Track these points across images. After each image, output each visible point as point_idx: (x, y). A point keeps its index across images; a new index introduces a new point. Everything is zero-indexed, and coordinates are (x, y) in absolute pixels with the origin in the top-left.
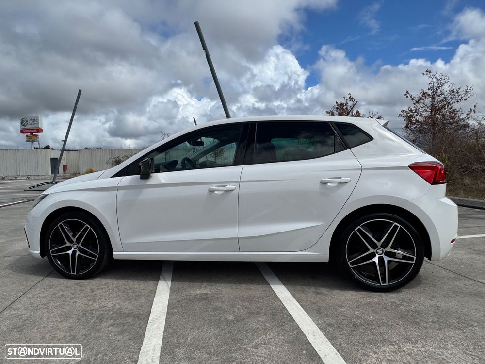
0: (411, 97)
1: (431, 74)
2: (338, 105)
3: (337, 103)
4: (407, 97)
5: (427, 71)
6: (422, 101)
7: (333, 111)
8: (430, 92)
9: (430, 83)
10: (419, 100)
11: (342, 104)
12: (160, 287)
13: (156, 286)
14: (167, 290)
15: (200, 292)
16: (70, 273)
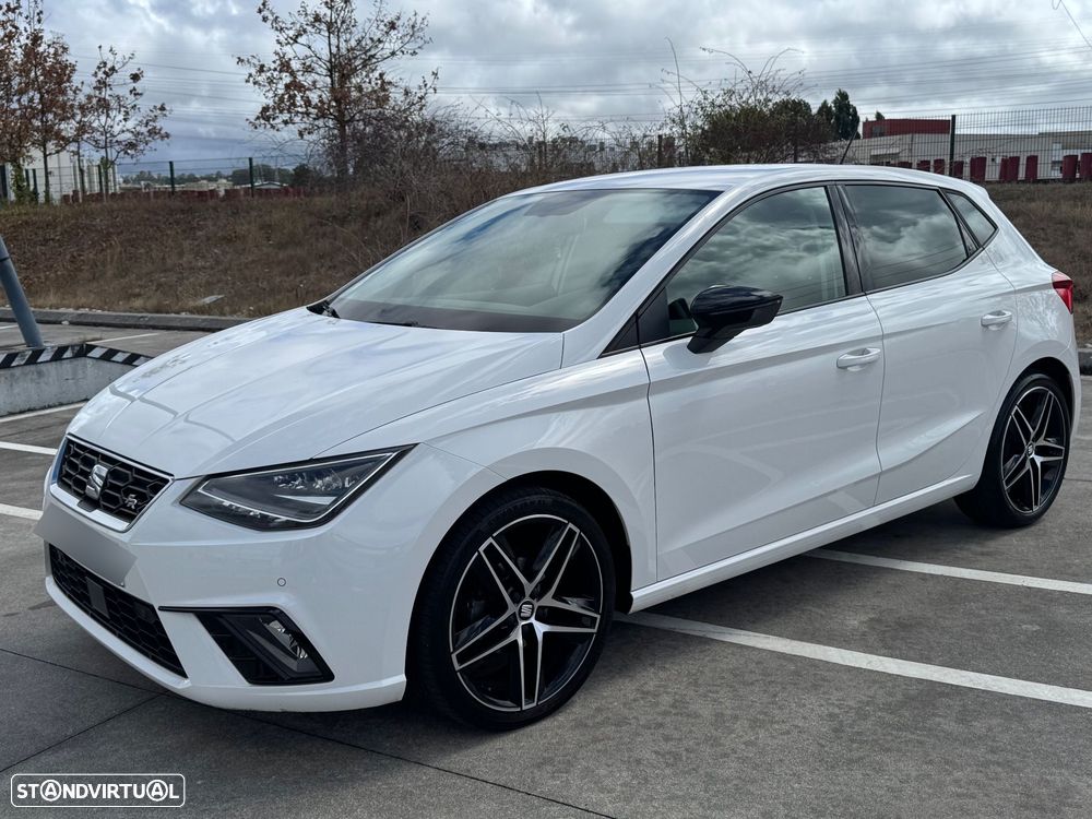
12: (769, 647)
13: (754, 648)
14: (795, 643)
15: (854, 622)
16: (519, 709)
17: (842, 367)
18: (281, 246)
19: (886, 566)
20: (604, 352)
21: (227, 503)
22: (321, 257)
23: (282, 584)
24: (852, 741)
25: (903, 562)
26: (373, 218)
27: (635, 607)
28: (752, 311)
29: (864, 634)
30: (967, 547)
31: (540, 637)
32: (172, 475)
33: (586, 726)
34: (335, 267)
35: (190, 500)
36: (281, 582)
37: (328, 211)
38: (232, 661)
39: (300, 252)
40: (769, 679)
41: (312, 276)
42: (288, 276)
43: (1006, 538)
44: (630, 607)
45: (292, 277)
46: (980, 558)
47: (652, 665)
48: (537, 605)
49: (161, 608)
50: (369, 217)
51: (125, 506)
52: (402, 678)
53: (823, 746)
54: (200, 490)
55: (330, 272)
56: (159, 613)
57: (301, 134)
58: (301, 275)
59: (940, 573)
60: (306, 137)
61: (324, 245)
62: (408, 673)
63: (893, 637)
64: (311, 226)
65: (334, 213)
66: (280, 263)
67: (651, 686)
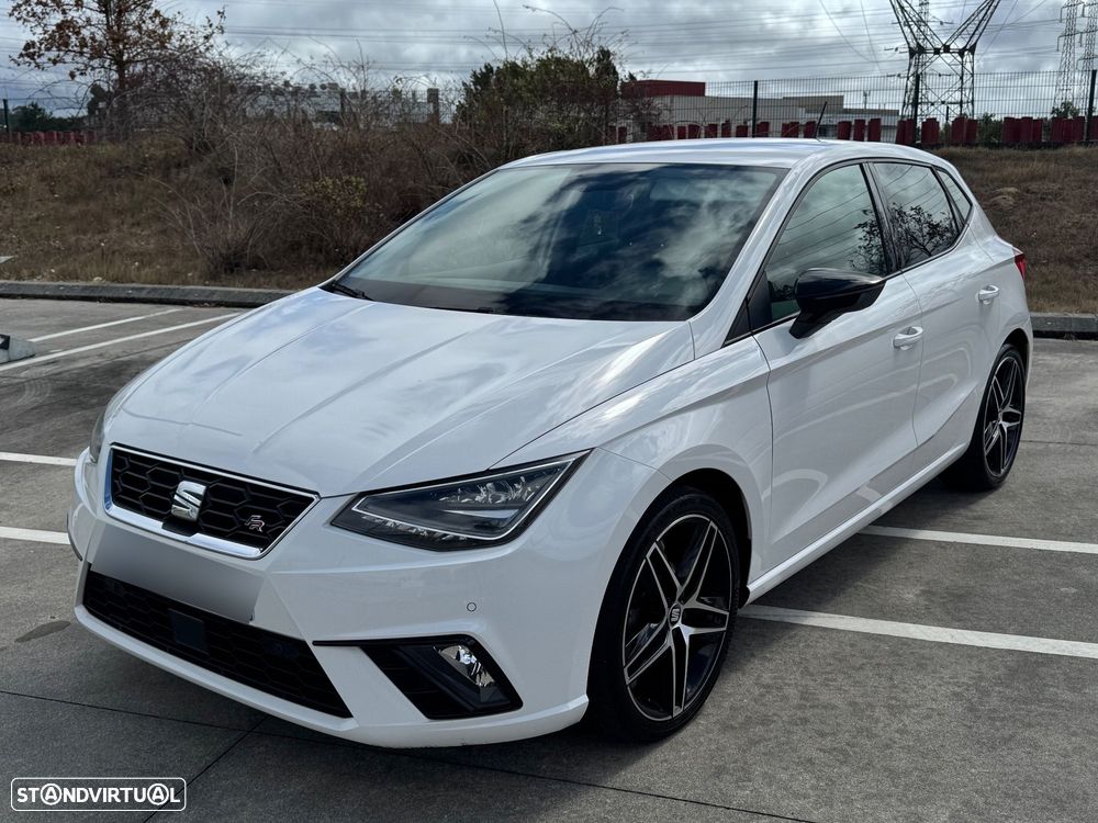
12: (850, 628)
13: (838, 631)
14: (872, 621)
15: (910, 595)
16: (670, 717)
17: (898, 347)
18: (70, 200)
19: (899, 535)
20: (727, 339)
21: (391, 522)
22: (120, 213)
23: (472, 608)
24: (993, 719)
25: (912, 531)
26: (174, 170)
27: (752, 598)
28: (859, 295)
29: (927, 608)
30: (957, 512)
31: (687, 640)
32: (317, 493)
33: (733, 728)
34: (138, 224)
35: (345, 520)
36: (472, 607)
37: (118, 161)
38: (407, 696)
39: (93, 206)
40: (874, 661)
41: (114, 234)
42: (85, 235)
43: (984, 501)
44: (748, 597)
45: (89, 235)
46: (976, 522)
47: (753, 655)
48: (683, 607)
49: (316, 643)
50: (168, 169)
51: (247, 529)
52: (584, 699)
53: (970, 727)
54: (354, 509)
55: (133, 230)
56: (313, 648)
57: (72, 75)
58: (99, 233)
59: (952, 540)
60: (78, 79)
61: (121, 199)
62: (589, 693)
63: (955, 607)
64: (101, 177)
65: (126, 164)
66: (73, 219)
67: (767, 678)
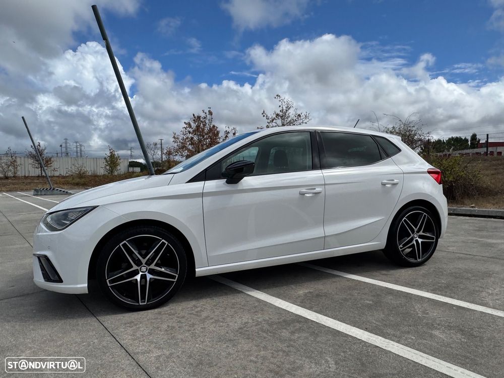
0: (267, 116)
1: (281, 99)
2: (195, 118)
3: (194, 115)
4: (264, 116)
5: (277, 96)
6: (274, 121)
7: (191, 123)
8: (281, 114)
9: (280, 106)
10: (273, 120)
11: (199, 117)
16: (138, 304)
17: (302, 194)
20: (189, 181)
23: (49, 248)
27: (198, 274)
28: (243, 168)
38: (42, 272)
52: (85, 285)
